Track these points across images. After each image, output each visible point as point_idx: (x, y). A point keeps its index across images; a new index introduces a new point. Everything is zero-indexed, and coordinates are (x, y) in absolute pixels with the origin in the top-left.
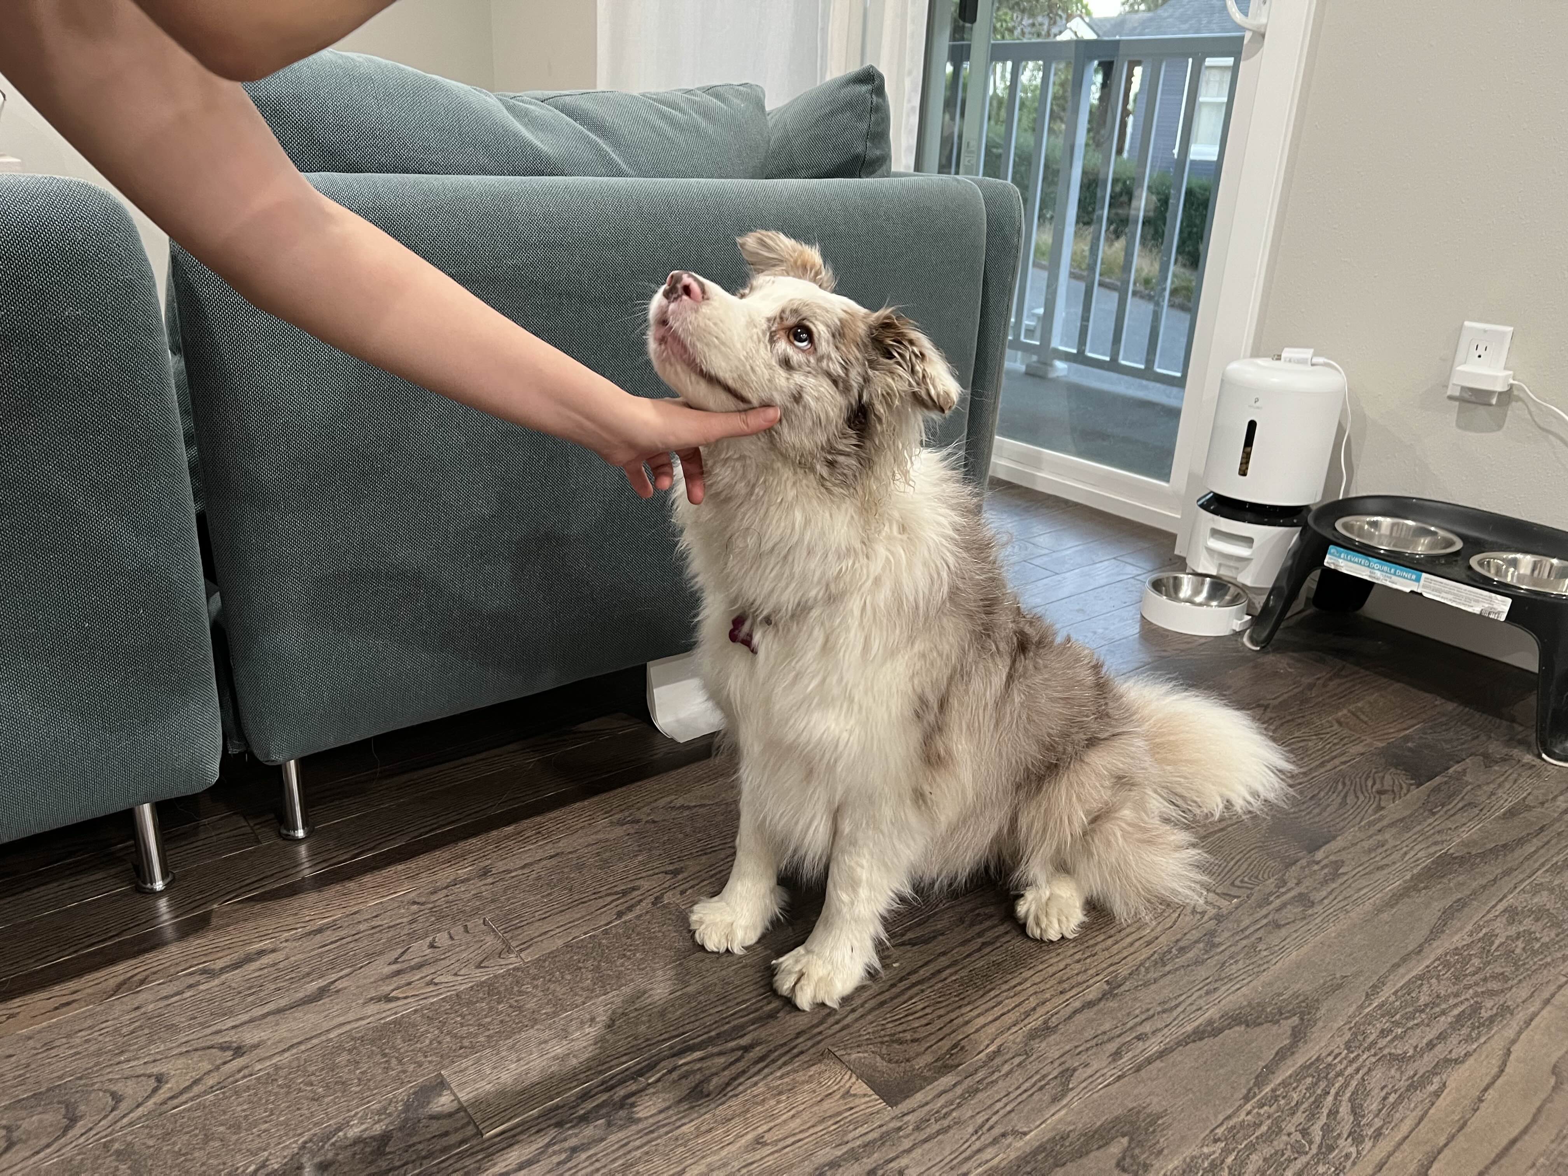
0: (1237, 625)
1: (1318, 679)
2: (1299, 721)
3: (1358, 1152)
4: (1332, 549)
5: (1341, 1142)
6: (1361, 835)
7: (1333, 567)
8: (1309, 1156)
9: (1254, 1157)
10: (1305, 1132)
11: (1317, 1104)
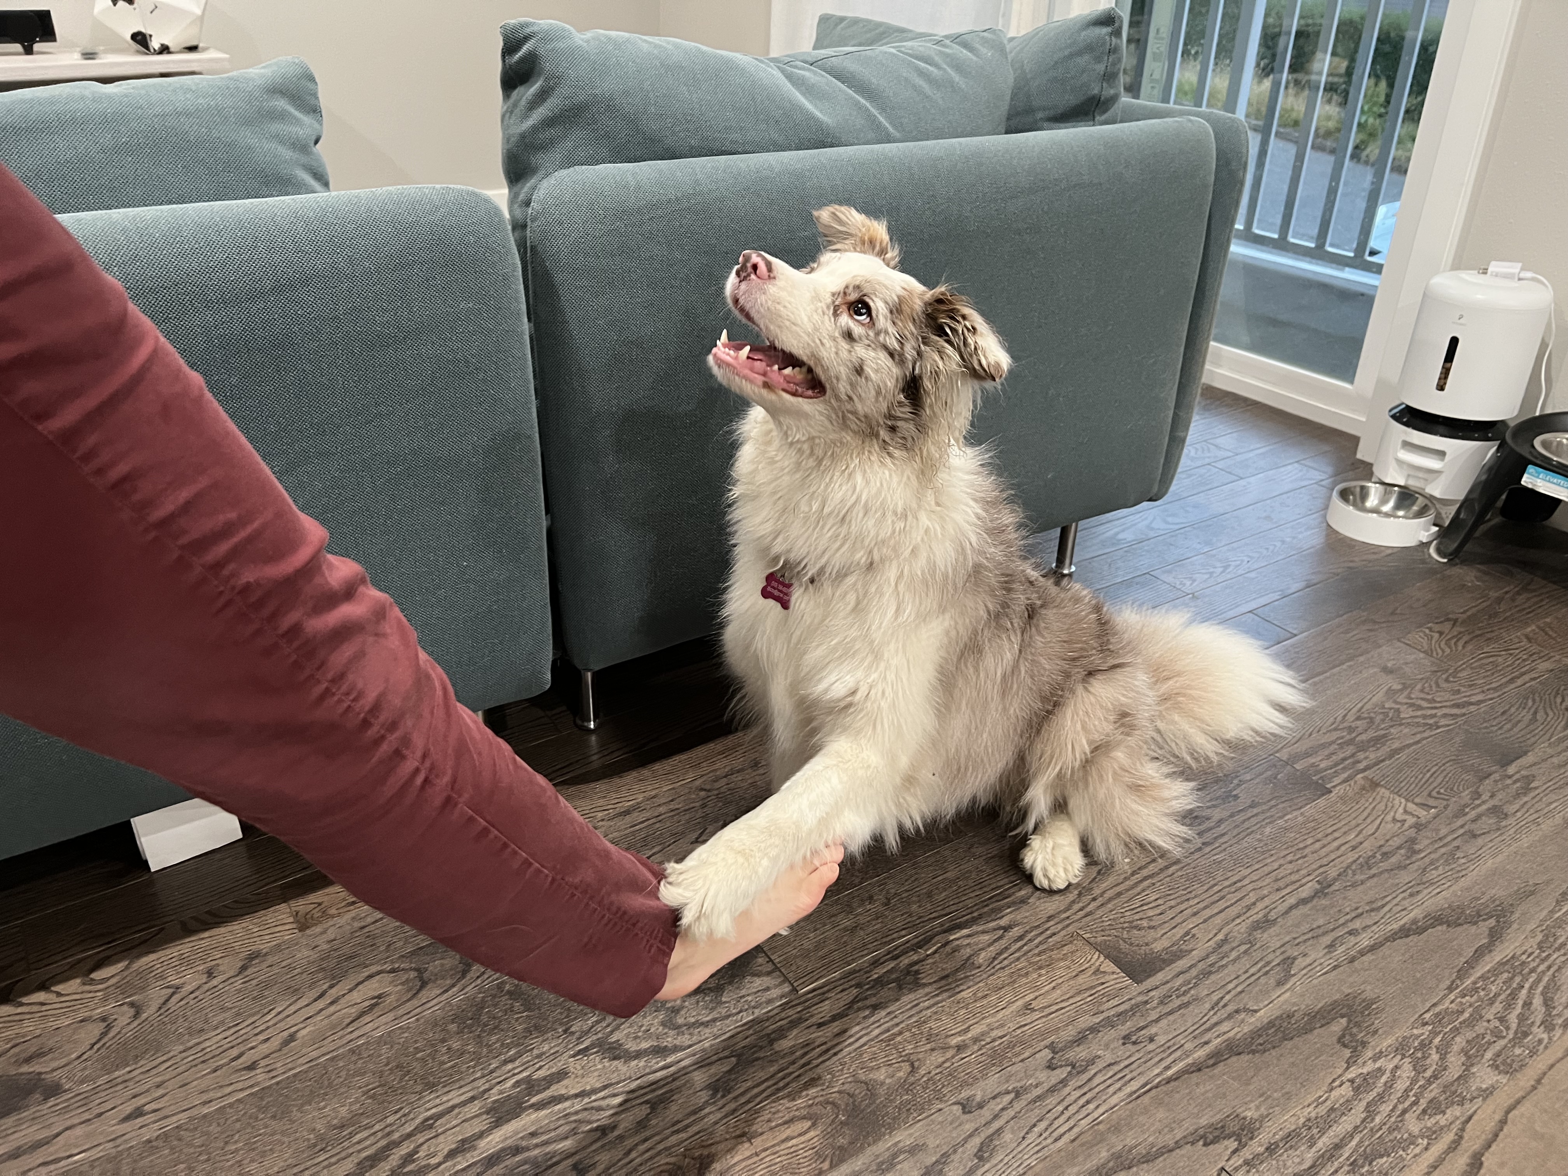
0: (1424, 537)
1: (1507, 593)
2: (1488, 635)
3: (1550, 1039)
4: (1531, 469)
5: (1535, 1029)
6: (1550, 751)
7: (1530, 486)
8: (1506, 1040)
9: (1458, 1039)
10: (1502, 1020)
11: (1513, 996)
